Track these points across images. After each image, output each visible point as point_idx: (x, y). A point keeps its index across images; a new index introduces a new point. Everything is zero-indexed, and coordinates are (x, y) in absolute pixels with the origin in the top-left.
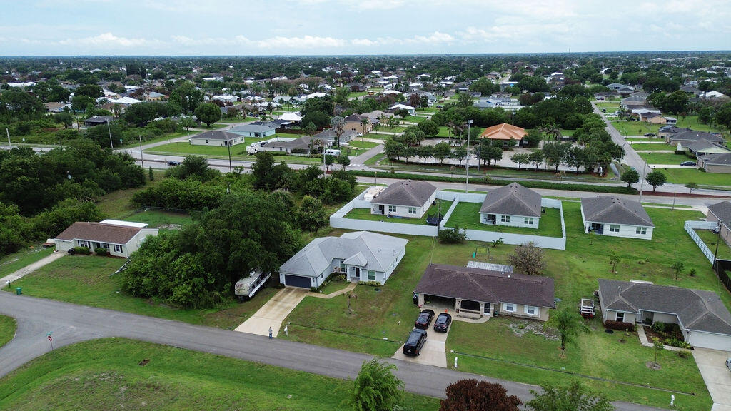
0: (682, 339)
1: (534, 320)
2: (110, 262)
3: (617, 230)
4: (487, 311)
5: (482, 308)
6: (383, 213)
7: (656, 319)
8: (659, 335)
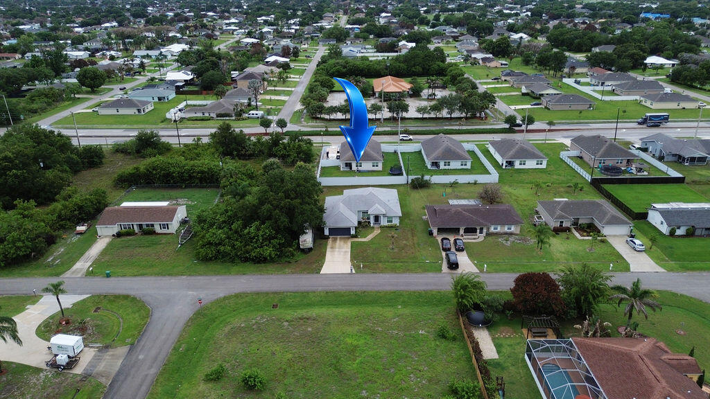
0: (599, 232)
1: (511, 234)
2: (164, 239)
3: (524, 164)
4: (481, 232)
5: (478, 231)
6: (351, 168)
7: (580, 222)
8: (586, 231)
